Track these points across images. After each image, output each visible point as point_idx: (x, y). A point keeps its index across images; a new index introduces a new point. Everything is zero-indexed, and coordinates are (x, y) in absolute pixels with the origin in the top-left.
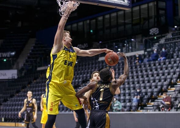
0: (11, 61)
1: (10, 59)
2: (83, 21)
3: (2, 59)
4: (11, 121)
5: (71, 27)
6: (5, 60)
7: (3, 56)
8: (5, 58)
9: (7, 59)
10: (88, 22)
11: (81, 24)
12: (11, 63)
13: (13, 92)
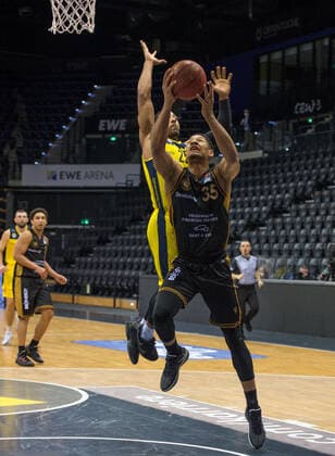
0: (128, 141)
1: (127, 136)
2: (314, 42)
3: (107, 136)
4: (107, 293)
5: (284, 57)
6: (113, 139)
7: (109, 128)
8: (113, 133)
9: (120, 136)
10: (326, 42)
11: (308, 47)
12: (128, 146)
13: (124, 221)
